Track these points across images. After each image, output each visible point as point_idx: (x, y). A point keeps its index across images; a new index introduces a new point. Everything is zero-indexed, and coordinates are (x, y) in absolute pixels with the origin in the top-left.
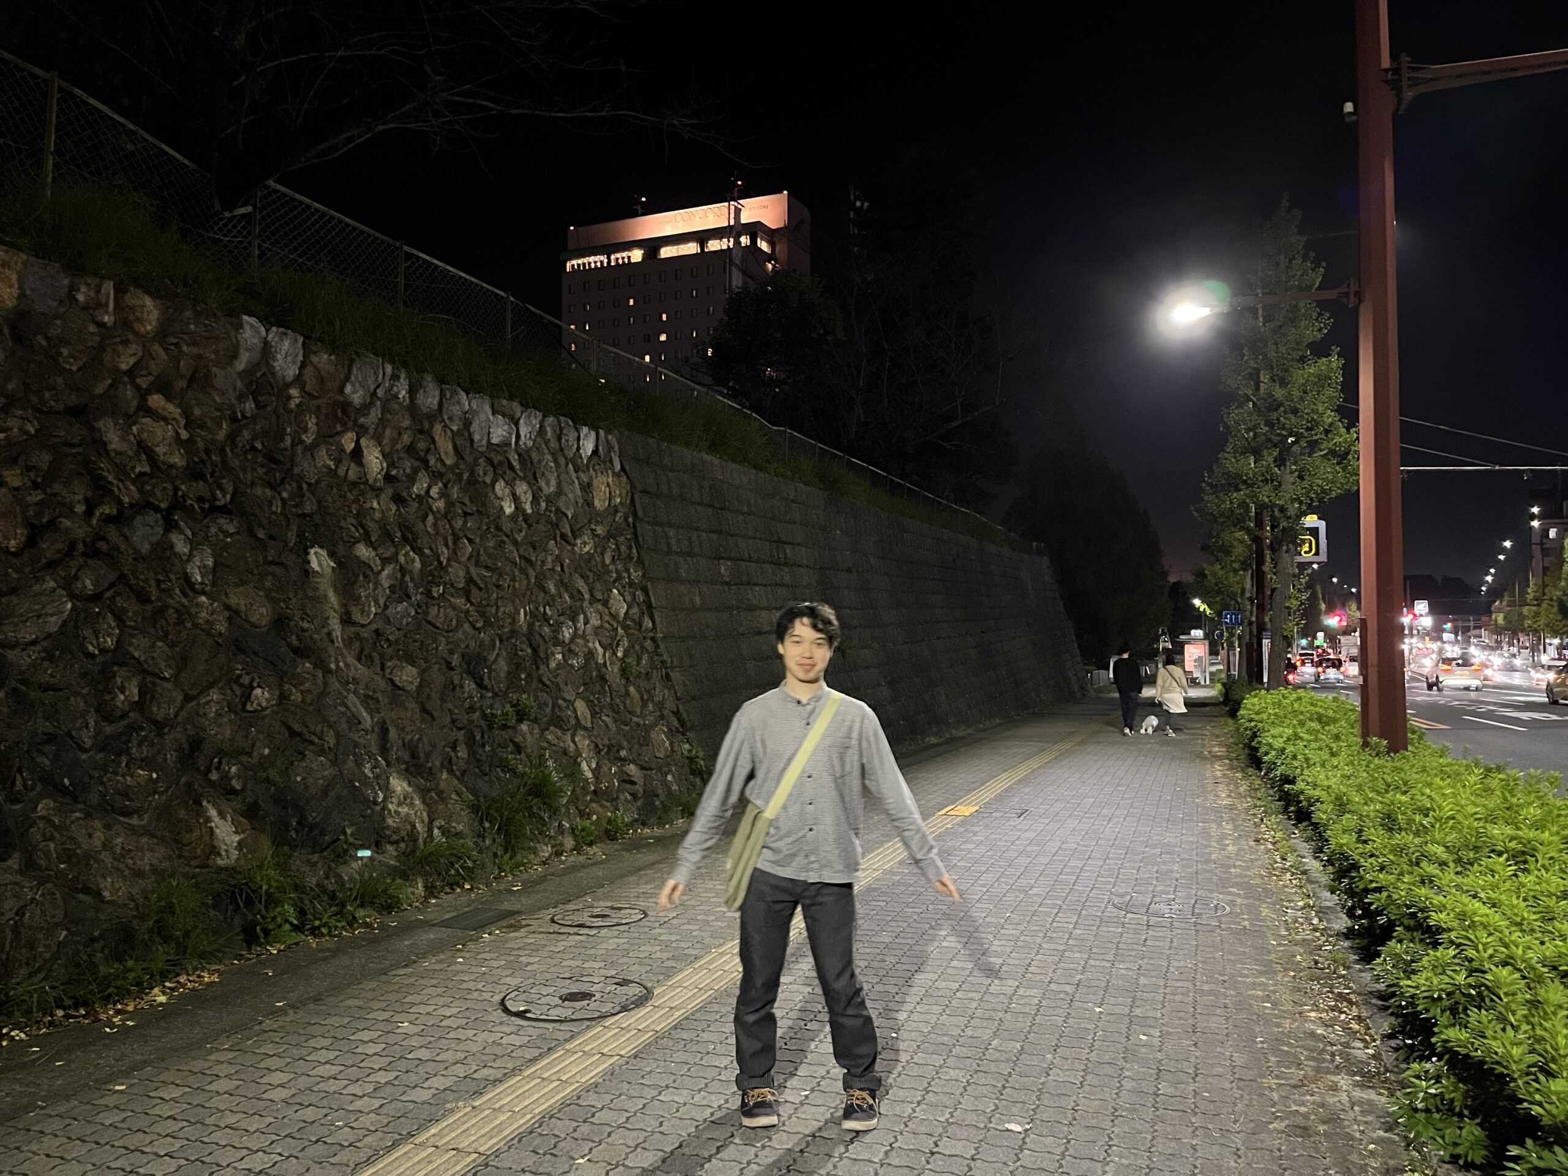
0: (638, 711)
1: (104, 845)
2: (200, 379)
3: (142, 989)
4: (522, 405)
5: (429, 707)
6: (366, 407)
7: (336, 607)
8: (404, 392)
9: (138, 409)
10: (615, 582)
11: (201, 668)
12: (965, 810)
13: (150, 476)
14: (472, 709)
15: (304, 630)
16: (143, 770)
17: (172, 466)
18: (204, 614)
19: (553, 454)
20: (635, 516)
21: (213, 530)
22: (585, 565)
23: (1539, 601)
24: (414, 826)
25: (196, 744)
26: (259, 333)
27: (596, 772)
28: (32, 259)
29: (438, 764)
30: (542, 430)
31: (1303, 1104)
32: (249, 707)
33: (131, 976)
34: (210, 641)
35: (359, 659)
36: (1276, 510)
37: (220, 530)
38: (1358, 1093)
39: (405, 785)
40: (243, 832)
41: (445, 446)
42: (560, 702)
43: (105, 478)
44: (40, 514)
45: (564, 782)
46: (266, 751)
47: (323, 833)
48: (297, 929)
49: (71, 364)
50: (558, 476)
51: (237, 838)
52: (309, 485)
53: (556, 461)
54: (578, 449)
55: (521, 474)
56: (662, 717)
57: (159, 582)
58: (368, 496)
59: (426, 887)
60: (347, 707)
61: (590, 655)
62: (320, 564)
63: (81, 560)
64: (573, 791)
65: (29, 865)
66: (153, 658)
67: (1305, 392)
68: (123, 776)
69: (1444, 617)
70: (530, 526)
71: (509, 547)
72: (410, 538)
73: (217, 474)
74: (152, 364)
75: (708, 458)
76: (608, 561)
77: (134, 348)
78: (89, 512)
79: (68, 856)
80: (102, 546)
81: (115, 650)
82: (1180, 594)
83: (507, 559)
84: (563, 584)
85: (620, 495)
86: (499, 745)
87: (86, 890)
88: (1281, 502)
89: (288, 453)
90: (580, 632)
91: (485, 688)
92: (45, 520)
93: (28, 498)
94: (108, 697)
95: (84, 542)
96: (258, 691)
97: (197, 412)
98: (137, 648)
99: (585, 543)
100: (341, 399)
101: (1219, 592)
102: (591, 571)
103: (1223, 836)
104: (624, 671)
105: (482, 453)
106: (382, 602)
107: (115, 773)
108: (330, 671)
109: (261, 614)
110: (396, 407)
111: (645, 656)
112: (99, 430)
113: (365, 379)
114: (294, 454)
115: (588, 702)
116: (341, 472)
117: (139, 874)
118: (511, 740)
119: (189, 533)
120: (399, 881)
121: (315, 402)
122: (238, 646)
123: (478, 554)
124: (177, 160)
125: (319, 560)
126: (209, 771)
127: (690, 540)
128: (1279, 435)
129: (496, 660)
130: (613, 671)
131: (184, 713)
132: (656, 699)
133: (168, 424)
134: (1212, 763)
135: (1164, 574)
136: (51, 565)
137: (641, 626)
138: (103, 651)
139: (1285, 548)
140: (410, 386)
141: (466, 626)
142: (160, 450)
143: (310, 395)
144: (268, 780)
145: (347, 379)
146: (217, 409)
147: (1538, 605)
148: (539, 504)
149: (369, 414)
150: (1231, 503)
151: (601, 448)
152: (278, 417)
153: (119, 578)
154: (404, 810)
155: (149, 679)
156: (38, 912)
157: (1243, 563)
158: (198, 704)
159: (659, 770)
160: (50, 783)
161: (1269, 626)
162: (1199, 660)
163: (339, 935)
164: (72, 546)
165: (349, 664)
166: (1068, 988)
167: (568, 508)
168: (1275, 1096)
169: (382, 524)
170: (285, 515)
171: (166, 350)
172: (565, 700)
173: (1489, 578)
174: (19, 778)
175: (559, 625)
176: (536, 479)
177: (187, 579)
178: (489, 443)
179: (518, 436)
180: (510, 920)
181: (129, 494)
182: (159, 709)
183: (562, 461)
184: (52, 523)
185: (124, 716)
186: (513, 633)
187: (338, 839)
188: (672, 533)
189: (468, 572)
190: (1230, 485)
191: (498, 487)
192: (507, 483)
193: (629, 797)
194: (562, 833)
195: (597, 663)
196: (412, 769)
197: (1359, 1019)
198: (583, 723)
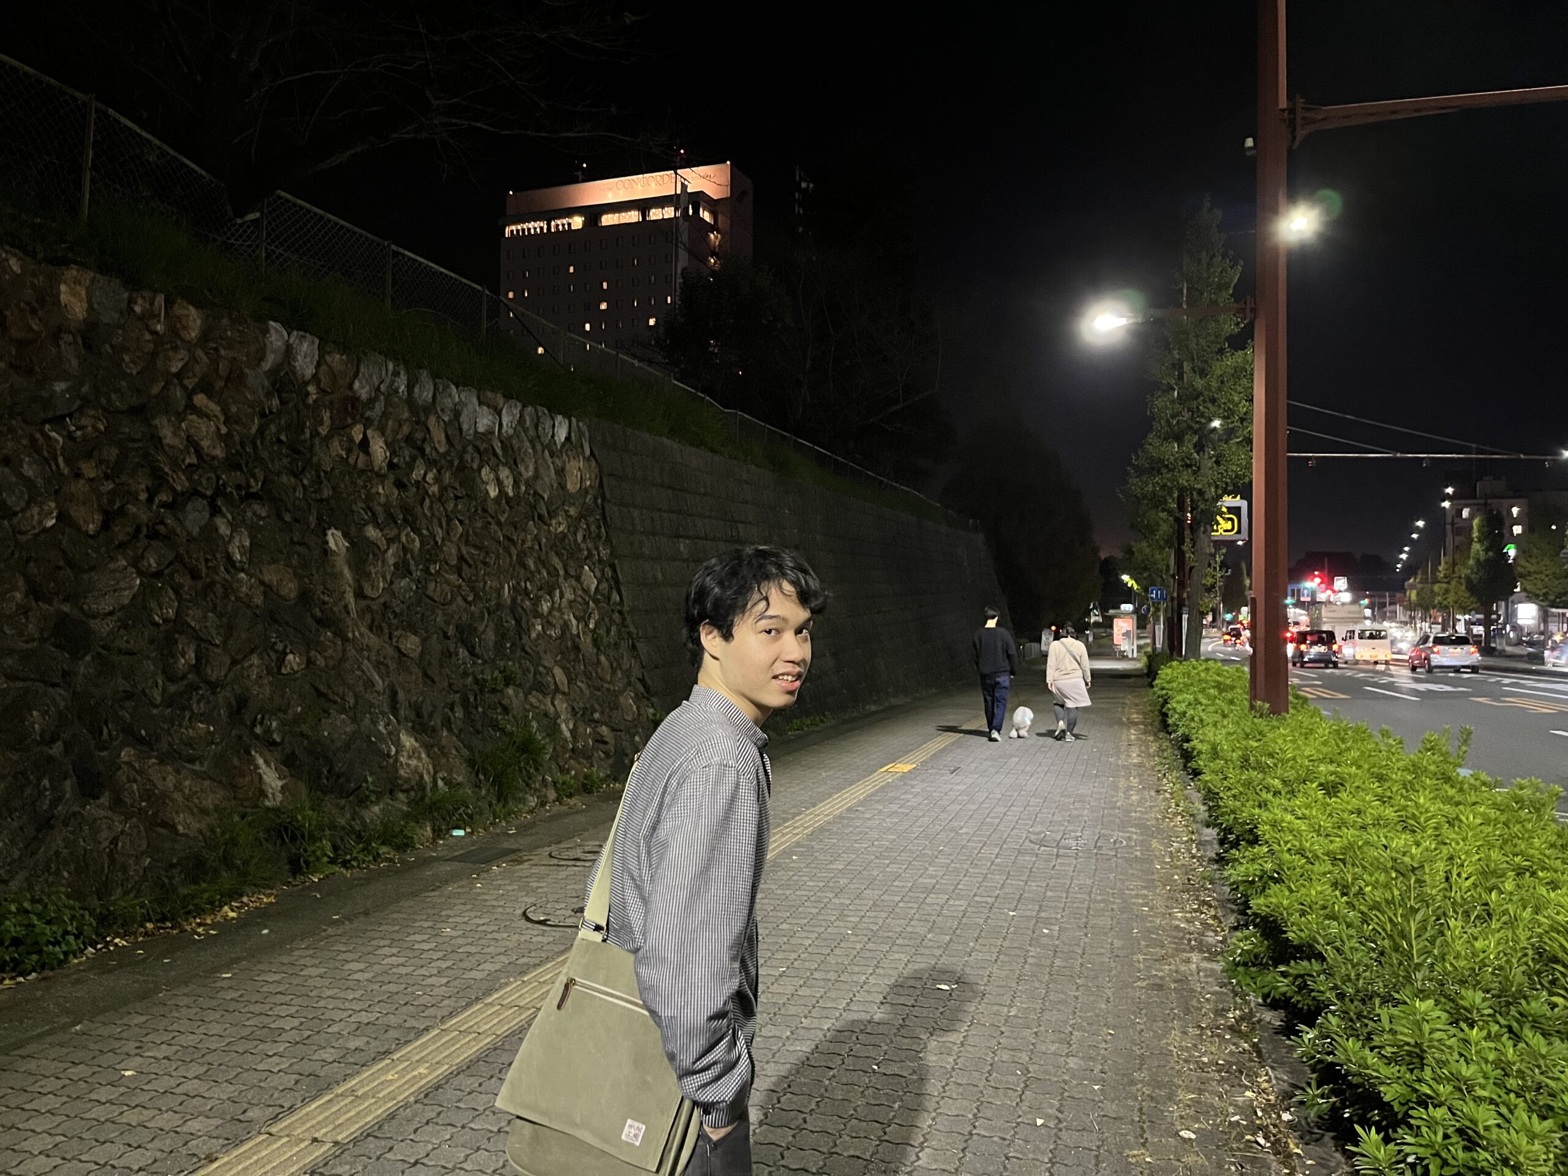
0: (608, 678)
1: (175, 787)
2: (235, 379)
3: (215, 906)
4: (504, 396)
5: (430, 673)
6: (372, 401)
7: (351, 582)
8: (403, 387)
9: (186, 407)
10: (586, 558)
11: (244, 636)
12: (904, 767)
13: (197, 467)
14: (466, 674)
15: (324, 603)
16: (202, 723)
17: (214, 458)
18: (244, 589)
19: (531, 441)
20: (604, 498)
21: (249, 514)
22: (559, 543)
23: (1448, 579)
24: (422, 777)
25: (242, 702)
26: (282, 336)
27: (573, 732)
28: (98, 276)
29: (439, 722)
30: (521, 420)
31: (1162, 970)
32: (284, 671)
33: (206, 896)
34: (249, 612)
35: (371, 629)
36: (1195, 493)
37: (254, 513)
38: (1205, 965)
39: (412, 740)
40: (285, 778)
41: (439, 436)
42: (541, 669)
43: (162, 470)
44: (111, 502)
45: (547, 740)
46: (299, 709)
47: (348, 780)
48: (332, 861)
49: (131, 369)
50: (536, 462)
51: (280, 783)
52: (326, 472)
53: (533, 447)
54: (553, 436)
55: (503, 460)
56: (629, 684)
57: (206, 560)
58: (375, 482)
59: (434, 830)
60: (363, 671)
61: (566, 626)
62: (337, 544)
63: (146, 541)
64: (554, 749)
65: (117, 802)
66: (206, 627)
67: (1222, 382)
68: (186, 729)
69: (1361, 593)
70: (511, 508)
71: (494, 527)
72: (411, 521)
73: (250, 464)
74: (197, 368)
75: (667, 441)
76: (580, 538)
77: (183, 354)
78: (150, 500)
79: (148, 795)
80: (161, 529)
81: (175, 620)
82: (1110, 570)
83: (493, 538)
84: (542, 562)
85: (590, 479)
86: (489, 707)
87: (164, 824)
88: (1199, 486)
89: (308, 444)
90: (556, 606)
91: (478, 657)
92: (116, 507)
93: (101, 488)
94: (171, 661)
95: (148, 526)
96: (290, 657)
97: (234, 409)
98: (193, 618)
99: (560, 523)
100: (351, 394)
101: (1145, 569)
102: (564, 549)
103: (1129, 788)
104: (596, 642)
105: (470, 442)
106: (388, 577)
107: (180, 726)
108: (348, 640)
109: (290, 588)
110: (397, 400)
111: (614, 628)
112: (156, 427)
113: (371, 376)
114: (312, 446)
115: (564, 668)
116: (351, 461)
117: (204, 812)
118: (500, 703)
119: (230, 517)
120: (412, 824)
121: (328, 398)
122: (272, 617)
123: (468, 534)
124: (196, 172)
125: (335, 540)
126: (254, 725)
127: (652, 519)
128: (1197, 422)
129: (485, 631)
130: (586, 641)
131: (231, 674)
132: (624, 667)
133: (210, 420)
134: (1129, 728)
135: (1095, 551)
136: (122, 546)
137: (609, 600)
138: (165, 620)
139: (1202, 529)
140: (408, 380)
141: (459, 599)
142: (205, 444)
143: (324, 391)
144: (302, 734)
145: (356, 376)
146: (249, 406)
147: (1448, 583)
148: (519, 488)
149: (373, 408)
150: (1154, 486)
151: (573, 435)
152: (298, 413)
153: (176, 558)
154: (413, 762)
155: (203, 645)
156: (128, 842)
157: (1167, 542)
158: (243, 668)
159: (628, 731)
160: (130, 734)
161: (1187, 603)
162: (1127, 634)
163: (368, 868)
164: (138, 530)
165: (360, 632)
166: (989, 900)
167: (544, 491)
168: (1141, 966)
169: (387, 507)
170: (306, 500)
171: (206, 354)
172: (545, 667)
173: (1404, 556)
174: (105, 730)
175: (538, 599)
176: (516, 463)
177: (229, 558)
178: (476, 432)
179: (501, 425)
180: (514, 856)
181: (180, 483)
182: (212, 671)
183: (539, 447)
184: (122, 511)
185: (184, 677)
186: (499, 606)
187: (361, 786)
188: (636, 513)
189: (459, 550)
190: (1153, 468)
191: (483, 472)
192: (491, 469)
193: (602, 755)
194: (546, 786)
195: (571, 634)
196: (418, 727)
197: (1215, 917)
198: (561, 687)
